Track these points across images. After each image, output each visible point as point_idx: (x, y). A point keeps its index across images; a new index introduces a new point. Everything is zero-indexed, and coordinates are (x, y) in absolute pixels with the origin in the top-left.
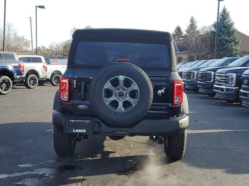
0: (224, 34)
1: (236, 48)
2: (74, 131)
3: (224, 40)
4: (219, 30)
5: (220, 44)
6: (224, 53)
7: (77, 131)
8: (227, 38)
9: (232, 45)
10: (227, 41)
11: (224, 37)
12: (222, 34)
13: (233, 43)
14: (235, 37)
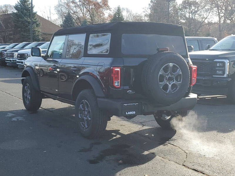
0: (26, 16)
1: (38, 30)
2: (127, 114)
3: (27, 22)
4: (21, 12)
5: (23, 25)
6: (28, 34)
7: (129, 113)
8: (29, 20)
9: (34, 27)
10: (29, 23)
11: (26, 19)
12: (25, 16)
13: (35, 25)
14: (35, 19)
